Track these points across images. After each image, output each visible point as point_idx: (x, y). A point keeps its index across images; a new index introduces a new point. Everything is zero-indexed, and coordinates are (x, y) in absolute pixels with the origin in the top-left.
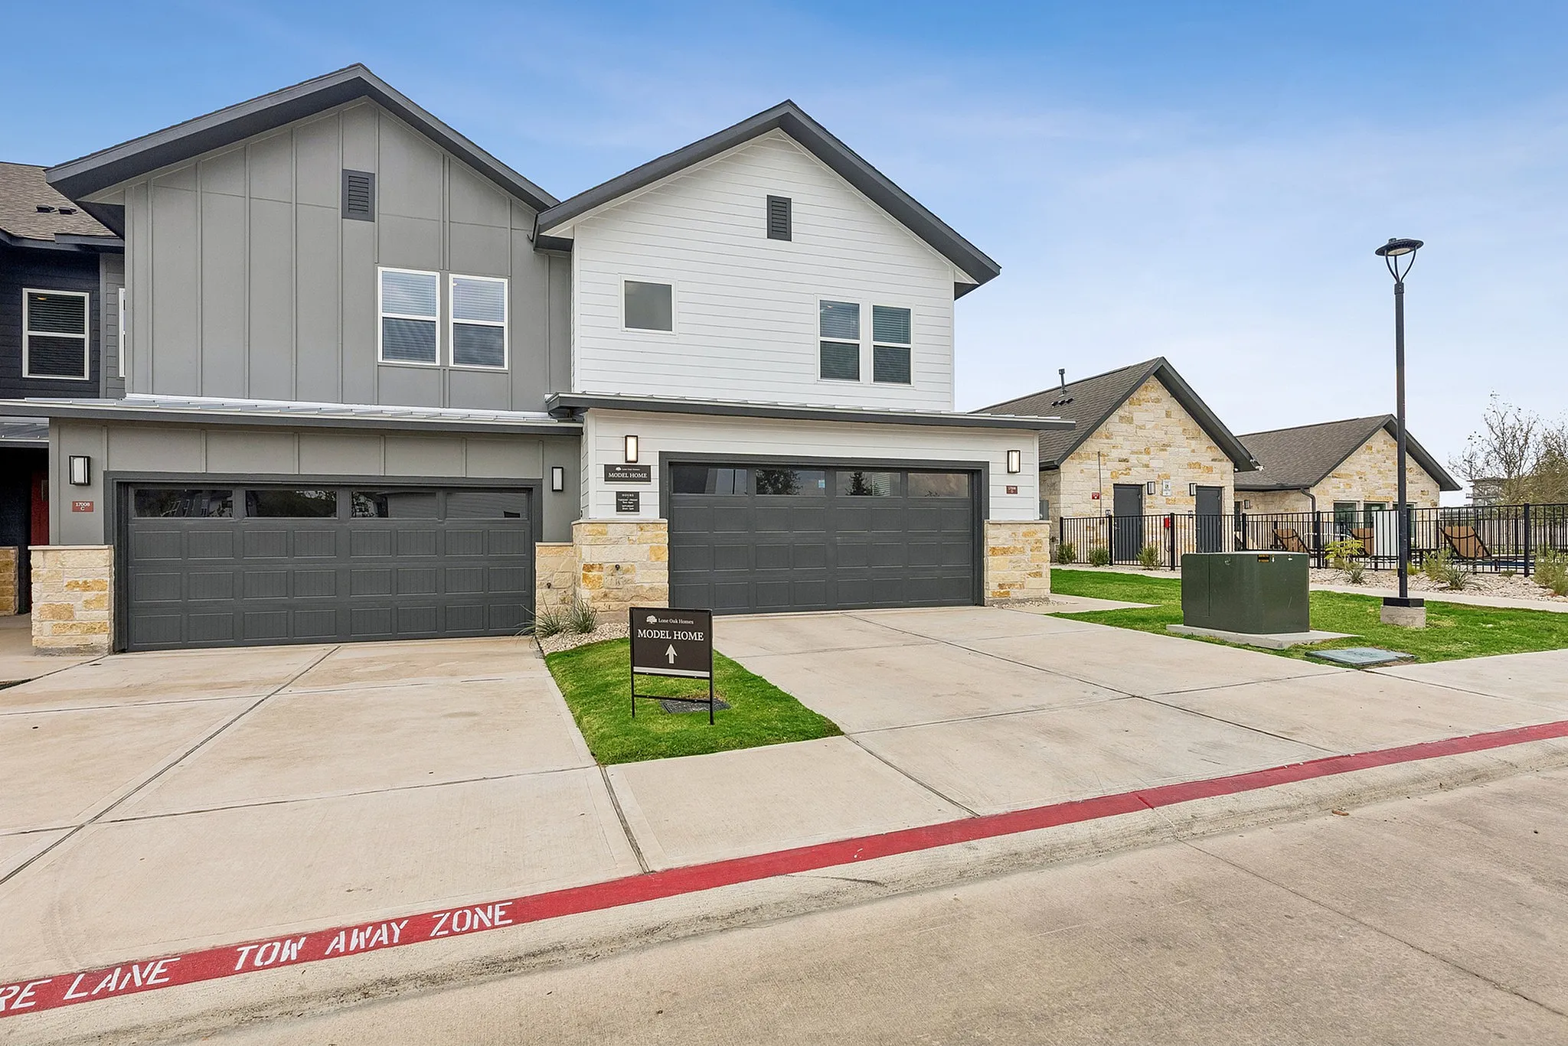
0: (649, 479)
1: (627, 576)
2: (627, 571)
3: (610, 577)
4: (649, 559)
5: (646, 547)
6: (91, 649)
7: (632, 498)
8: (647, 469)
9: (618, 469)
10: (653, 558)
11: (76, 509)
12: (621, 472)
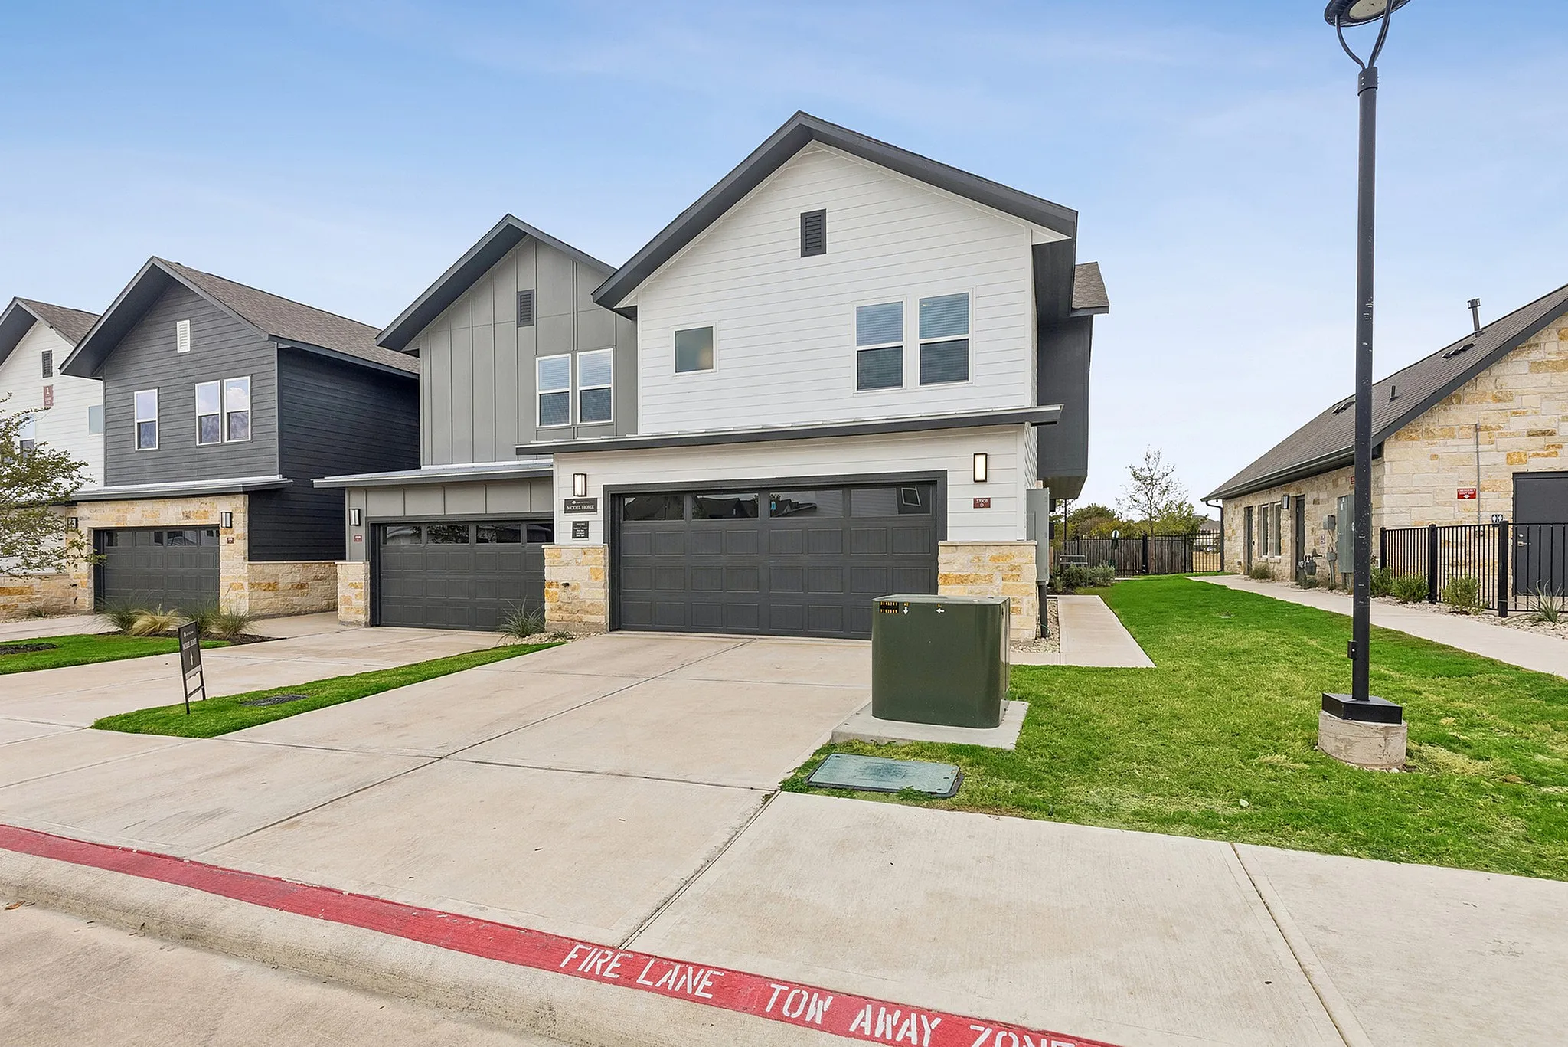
0: (595, 510)
1: (574, 593)
2: (574, 589)
3: (563, 593)
4: (590, 578)
5: (587, 568)
6: (357, 623)
7: (583, 526)
8: (594, 501)
9: (574, 502)
10: (593, 578)
11: (356, 540)
12: (576, 505)
